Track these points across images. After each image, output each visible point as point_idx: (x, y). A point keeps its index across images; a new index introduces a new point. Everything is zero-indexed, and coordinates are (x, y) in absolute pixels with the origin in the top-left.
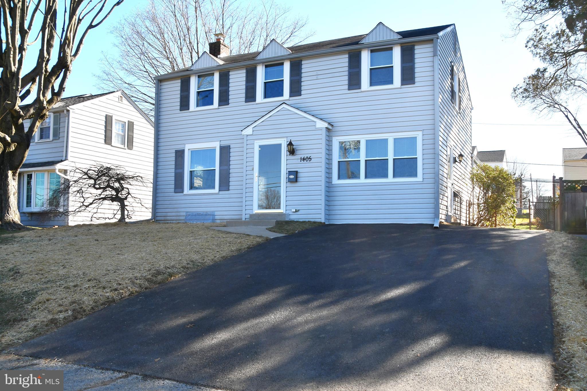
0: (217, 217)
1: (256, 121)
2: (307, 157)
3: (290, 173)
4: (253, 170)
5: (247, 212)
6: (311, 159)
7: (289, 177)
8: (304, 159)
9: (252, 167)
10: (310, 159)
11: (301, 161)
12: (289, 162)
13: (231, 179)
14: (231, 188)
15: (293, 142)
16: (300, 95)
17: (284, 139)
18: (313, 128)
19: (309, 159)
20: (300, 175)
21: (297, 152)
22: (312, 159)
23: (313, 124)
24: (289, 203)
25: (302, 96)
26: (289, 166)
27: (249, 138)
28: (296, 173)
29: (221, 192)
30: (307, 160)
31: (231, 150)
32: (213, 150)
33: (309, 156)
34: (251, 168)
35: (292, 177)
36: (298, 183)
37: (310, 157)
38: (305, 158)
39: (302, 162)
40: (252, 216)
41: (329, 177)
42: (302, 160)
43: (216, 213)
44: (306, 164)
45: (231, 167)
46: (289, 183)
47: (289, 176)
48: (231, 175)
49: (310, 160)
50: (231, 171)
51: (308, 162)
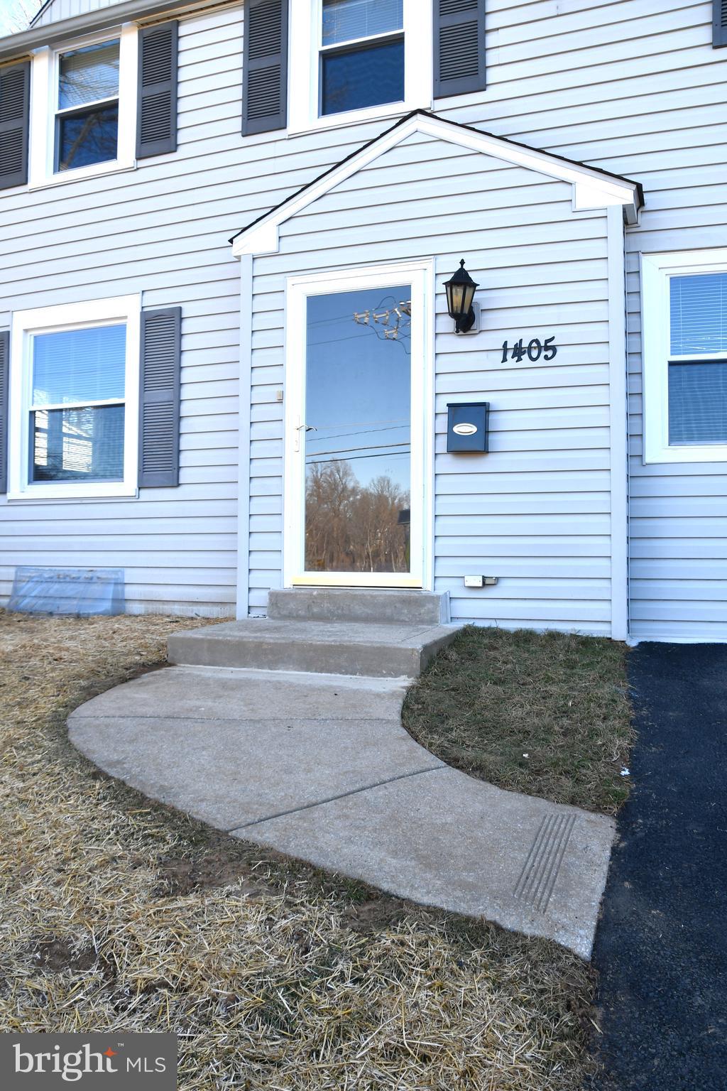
0: (130, 592)
2: (537, 341)
3: (457, 412)
4: (281, 401)
5: (258, 579)
6: (554, 349)
7: (450, 433)
8: (518, 351)
9: (279, 388)
10: (549, 348)
11: (505, 360)
12: (446, 363)
13: (185, 442)
14: (185, 476)
15: (474, 277)
16: (482, 87)
17: (424, 266)
18: (563, 212)
19: (547, 348)
20: (497, 421)
21: (485, 321)
22: (559, 350)
23: (561, 192)
24: (445, 546)
25: (490, 89)
26: (446, 383)
27: (263, 266)
28: (480, 412)
29: (146, 494)
30: (534, 354)
31: (187, 327)
32: (116, 332)
33: (542, 336)
34: (270, 394)
35: (466, 429)
36: (490, 457)
37: (547, 341)
38: (525, 344)
39: (511, 362)
40: (278, 601)
41: (635, 437)
42: (510, 354)
43: (129, 576)
44: (528, 373)
45: (186, 392)
46: (449, 458)
47: (451, 424)
48: (185, 426)
49: (550, 353)
50: (185, 409)
51: (541, 360)
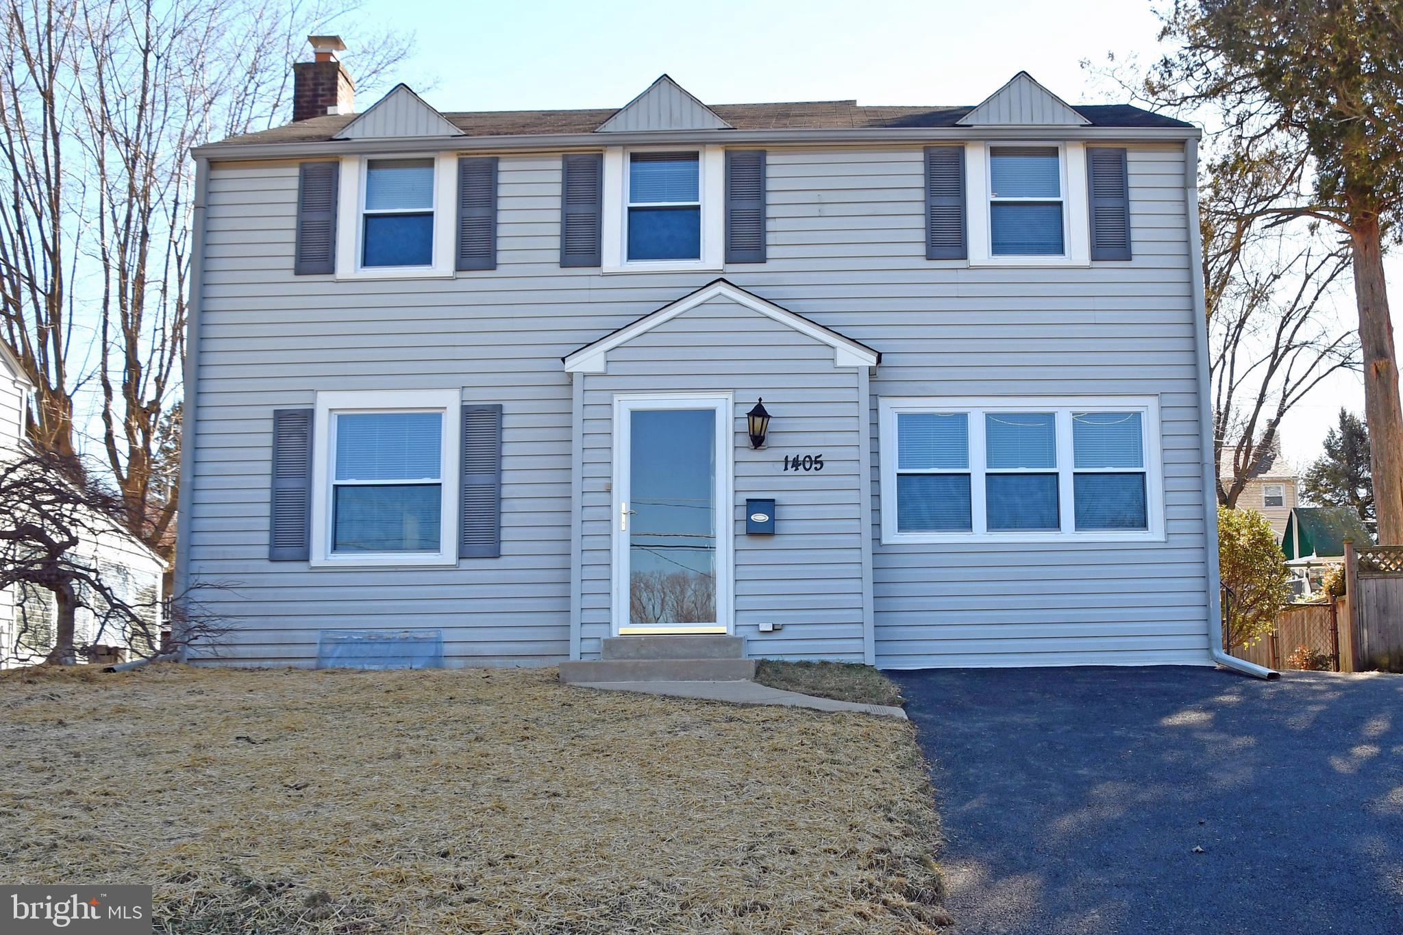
0: (448, 649)
1: (619, 330)
2: (809, 457)
3: (753, 505)
4: (609, 491)
5: (589, 631)
6: (821, 463)
7: (748, 520)
8: (796, 464)
9: (607, 481)
10: (818, 462)
11: (786, 469)
12: (743, 469)
13: (505, 520)
14: (505, 548)
15: (766, 407)
16: (763, 260)
17: (725, 396)
18: (826, 366)
19: (816, 462)
20: (780, 513)
21: (771, 440)
22: (825, 465)
23: (827, 353)
24: (745, 602)
25: (769, 263)
26: (743, 484)
27: (591, 383)
28: (768, 505)
29: (466, 564)
30: (808, 466)
31: (507, 421)
32: (432, 420)
33: (814, 453)
34: (600, 484)
35: (760, 518)
36: (776, 538)
37: (816, 457)
38: (801, 459)
39: (791, 471)
40: (612, 645)
41: (877, 525)
42: (789, 466)
43: (446, 635)
44: (803, 478)
45: (506, 478)
46: (746, 538)
47: (749, 515)
48: (505, 506)
49: (818, 466)
50: (506, 491)
51: (812, 471)
